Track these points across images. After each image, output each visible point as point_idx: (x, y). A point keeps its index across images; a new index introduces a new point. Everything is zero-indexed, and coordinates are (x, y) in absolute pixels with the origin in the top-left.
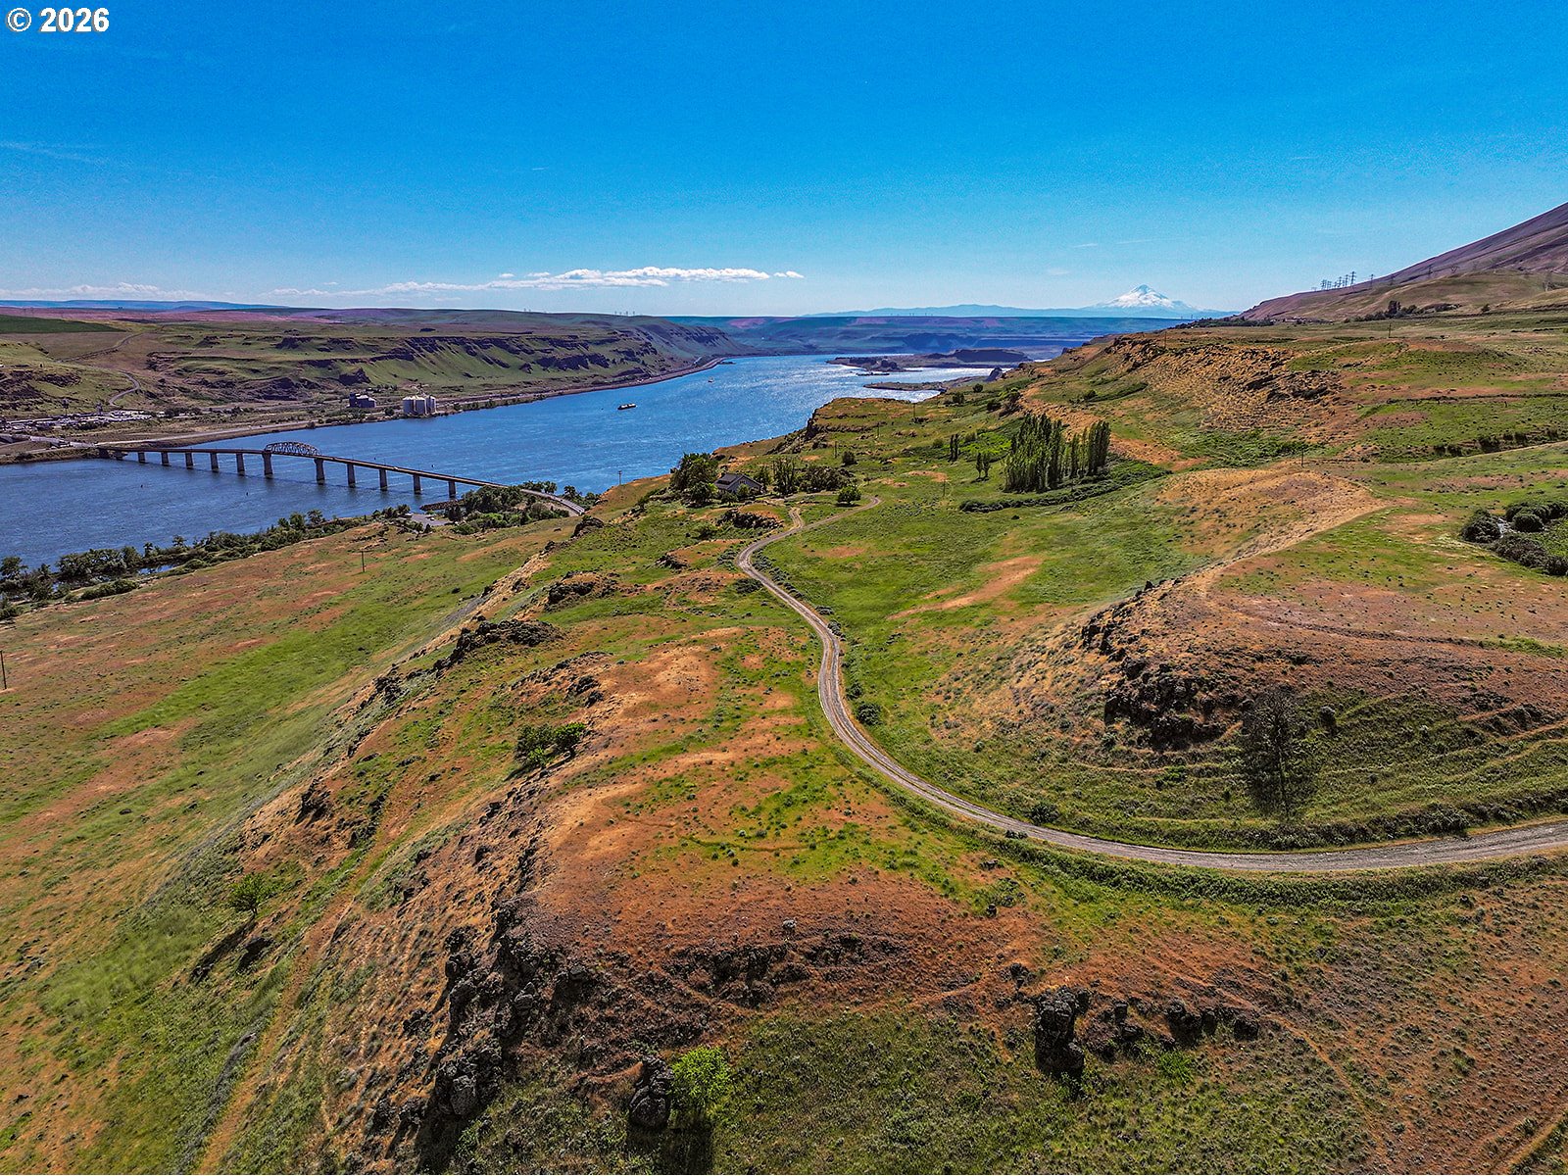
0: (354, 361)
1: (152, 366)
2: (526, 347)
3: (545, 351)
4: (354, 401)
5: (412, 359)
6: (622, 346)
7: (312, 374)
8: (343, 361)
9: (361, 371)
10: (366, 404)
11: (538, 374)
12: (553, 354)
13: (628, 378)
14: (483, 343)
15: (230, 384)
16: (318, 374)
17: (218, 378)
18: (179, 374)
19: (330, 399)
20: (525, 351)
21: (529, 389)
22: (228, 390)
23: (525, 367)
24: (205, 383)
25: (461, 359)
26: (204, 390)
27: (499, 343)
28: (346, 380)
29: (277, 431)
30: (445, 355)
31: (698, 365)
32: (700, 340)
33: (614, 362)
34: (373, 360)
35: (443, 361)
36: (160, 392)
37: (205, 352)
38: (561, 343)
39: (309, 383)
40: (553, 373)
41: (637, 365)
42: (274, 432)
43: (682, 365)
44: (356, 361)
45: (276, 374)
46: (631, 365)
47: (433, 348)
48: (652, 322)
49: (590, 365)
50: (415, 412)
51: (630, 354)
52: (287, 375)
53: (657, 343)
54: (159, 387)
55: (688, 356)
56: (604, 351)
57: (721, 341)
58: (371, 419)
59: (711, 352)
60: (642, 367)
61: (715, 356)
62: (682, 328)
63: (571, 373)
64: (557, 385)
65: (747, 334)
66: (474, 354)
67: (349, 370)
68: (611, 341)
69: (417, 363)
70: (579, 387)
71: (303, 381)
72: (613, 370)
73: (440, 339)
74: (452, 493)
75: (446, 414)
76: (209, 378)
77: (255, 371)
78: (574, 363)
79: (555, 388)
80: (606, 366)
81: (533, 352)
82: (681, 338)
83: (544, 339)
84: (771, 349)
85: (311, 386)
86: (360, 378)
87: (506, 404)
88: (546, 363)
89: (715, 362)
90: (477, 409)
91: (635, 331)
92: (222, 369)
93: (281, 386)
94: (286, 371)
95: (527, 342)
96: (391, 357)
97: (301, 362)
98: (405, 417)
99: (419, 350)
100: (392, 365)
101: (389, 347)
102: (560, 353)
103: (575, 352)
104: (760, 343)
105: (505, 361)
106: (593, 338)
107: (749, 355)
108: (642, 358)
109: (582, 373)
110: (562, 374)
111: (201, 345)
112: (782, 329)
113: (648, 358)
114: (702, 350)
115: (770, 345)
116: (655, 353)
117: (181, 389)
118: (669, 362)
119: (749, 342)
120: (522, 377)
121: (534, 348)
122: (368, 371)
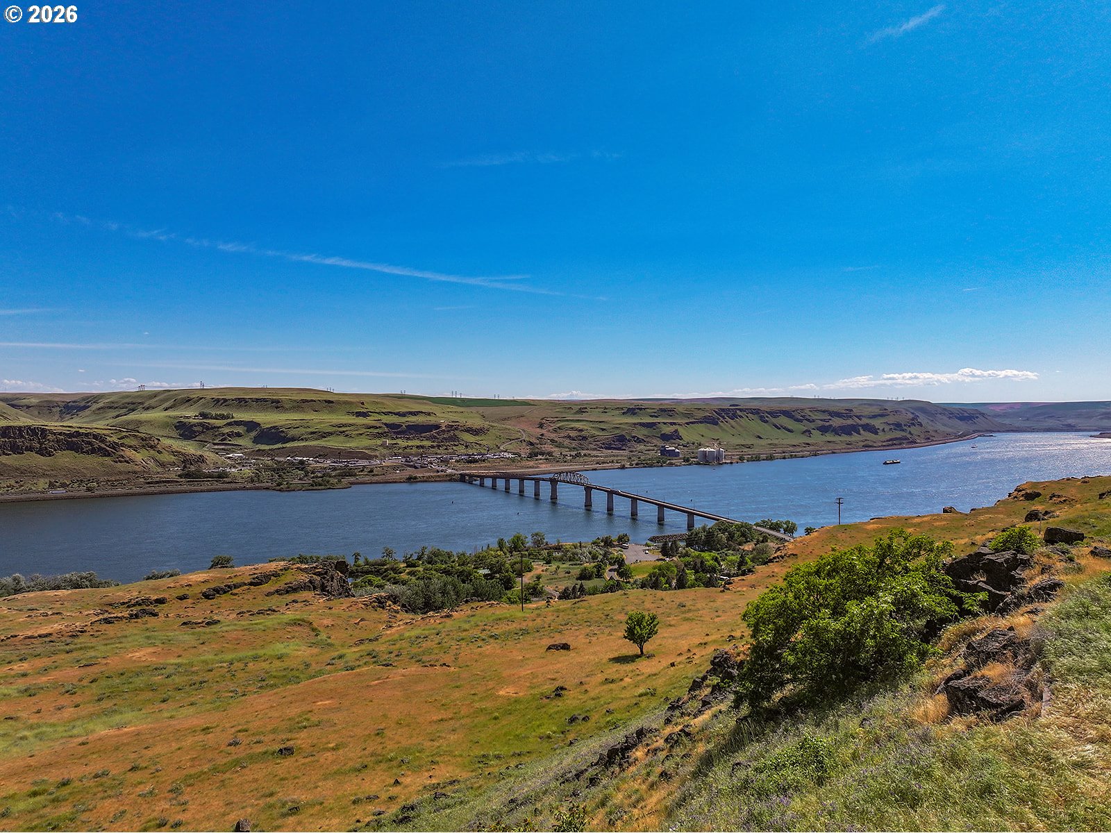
0: (672, 424)
1: (541, 426)
2: (808, 418)
3: (824, 420)
4: (664, 452)
5: (716, 424)
6: (891, 419)
7: (641, 433)
8: (665, 423)
9: (676, 431)
10: (672, 454)
11: (817, 437)
12: (831, 423)
13: (894, 443)
14: (774, 414)
15: (585, 438)
16: (646, 433)
17: (579, 434)
18: (555, 430)
19: (648, 451)
20: (808, 420)
21: (808, 448)
22: (582, 442)
23: (807, 432)
24: (569, 437)
25: (756, 425)
26: (567, 442)
27: (787, 414)
28: (665, 437)
29: (595, 470)
30: (743, 422)
31: (960, 436)
32: (962, 419)
33: (883, 430)
34: (687, 423)
35: (741, 426)
36: (538, 442)
37: (578, 417)
38: (838, 415)
39: (638, 438)
40: (829, 437)
41: (904, 434)
42: (593, 470)
43: (945, 437)
44: (675, 424)
45: (617, 432)
46: (899, 434)
47: (734, 417)
48: (921, 405)
49: (862, 432)
50: (706, 460)
51: (898, 426)
52: (624, 433)
53: (922, 419)
54: (538, 438)
55: (949, 430)
56: (877, 423)
57: (981, 419)
58: (671, 464)
59: (971, 429)
60: (909, 436)
61: (974, 432)
62: (945, 409)
63: (845, 438)
64: (831, 446)
65: (1005, 415)
66: (766, 422)
67: (668, 430)
68: (882, 416)
69: (720, 427)
70: (850, 448)
71: (634, 437)
72: (881, 437)
73: (741, 410)
74: (690, 526)
75: (731, 463)
76: (573, 434)
77: (603, 430)
78: (848, 430)
79: (830, 448)
80: (876, 433)
81: (814, 421)
82: (944, 417)
83: (824, 412)
84: (1030, 427)
85: (639, 441)
86: (675, 436)
87: (784, 458)
88: (824, 430)
89: (976, 435)
90: (759, 460)
91: (904, 411)
92: (581, 427)
93: (618, 440)
94: (623, 430)
95: (810, 414)
96: (701, 422)
97: (635, 424)
98: (698, 464)
99: (724, 418)
100: (701, 428)
101: (701, 414)
102: (837, 422)
103: (850, 422)
104: (1018, 422)
105: (790, 427)
106: (866, 413)
107: (1008, 431)
108: (909, 429)
109: (855, 437)
110: (837, 438)
111: (577, 413)
112: (1039, 411)
113: (913, 429)
114: (962, 427)
115: (1027, 424)
116: (921, 425)
117: (552, 441)
118: (933, 434)
119: (1007, 421)
120: (805, 439)
121: (814, 417)
122: (682, 431)
